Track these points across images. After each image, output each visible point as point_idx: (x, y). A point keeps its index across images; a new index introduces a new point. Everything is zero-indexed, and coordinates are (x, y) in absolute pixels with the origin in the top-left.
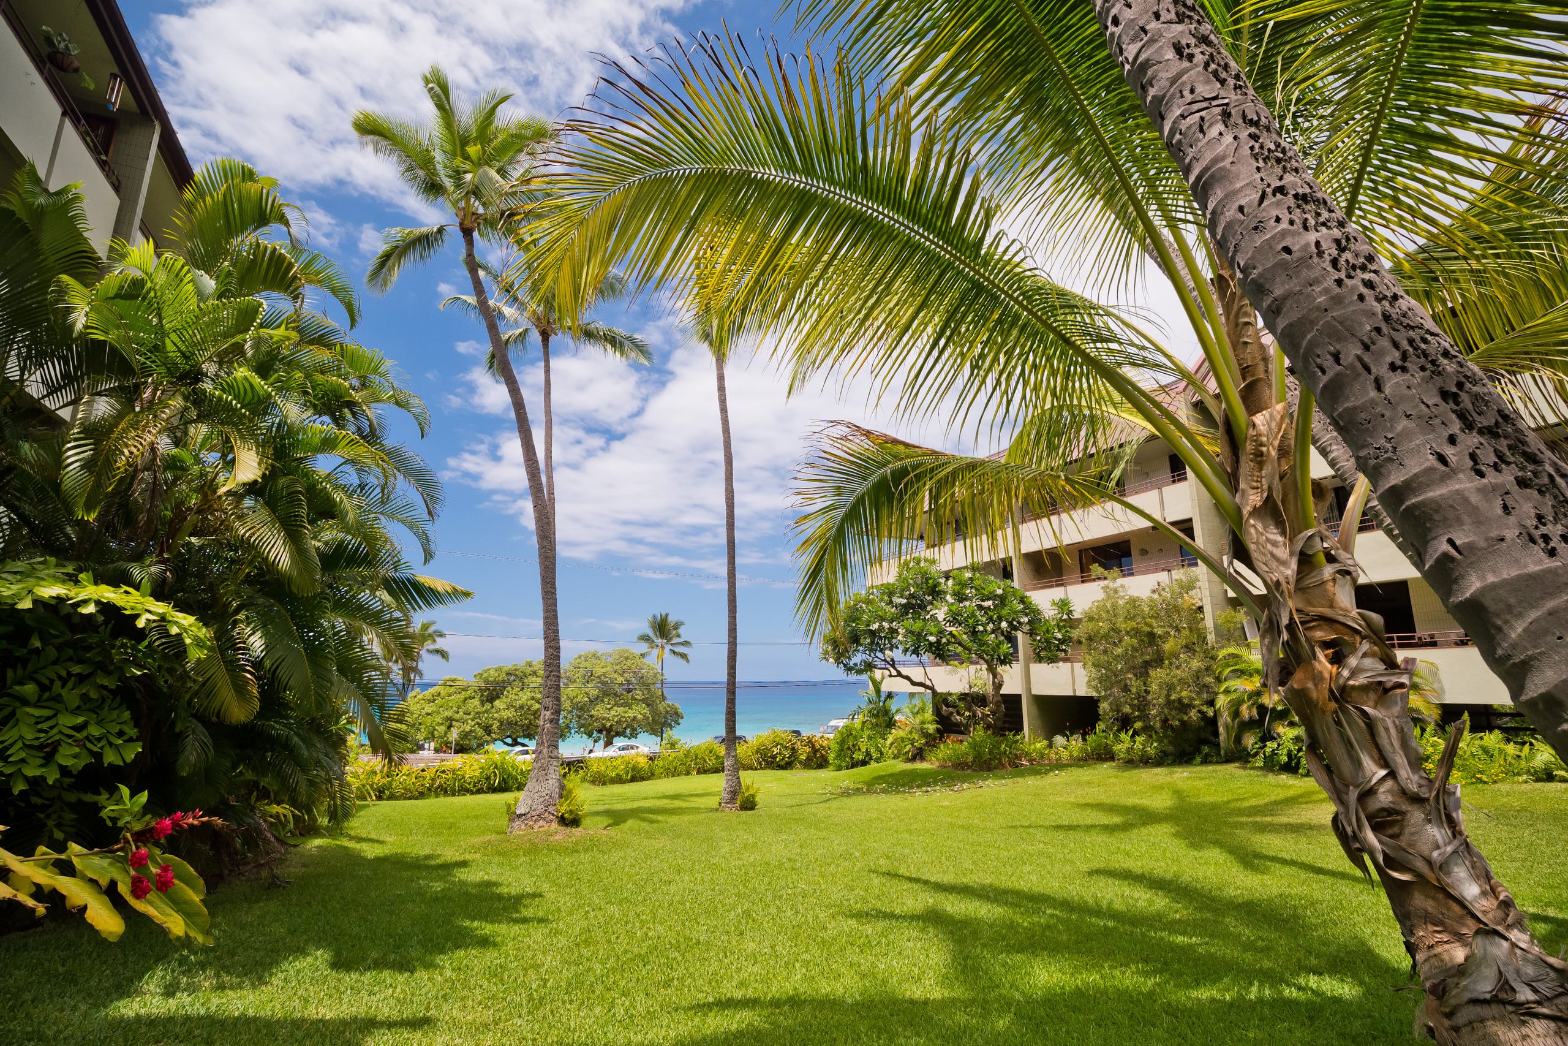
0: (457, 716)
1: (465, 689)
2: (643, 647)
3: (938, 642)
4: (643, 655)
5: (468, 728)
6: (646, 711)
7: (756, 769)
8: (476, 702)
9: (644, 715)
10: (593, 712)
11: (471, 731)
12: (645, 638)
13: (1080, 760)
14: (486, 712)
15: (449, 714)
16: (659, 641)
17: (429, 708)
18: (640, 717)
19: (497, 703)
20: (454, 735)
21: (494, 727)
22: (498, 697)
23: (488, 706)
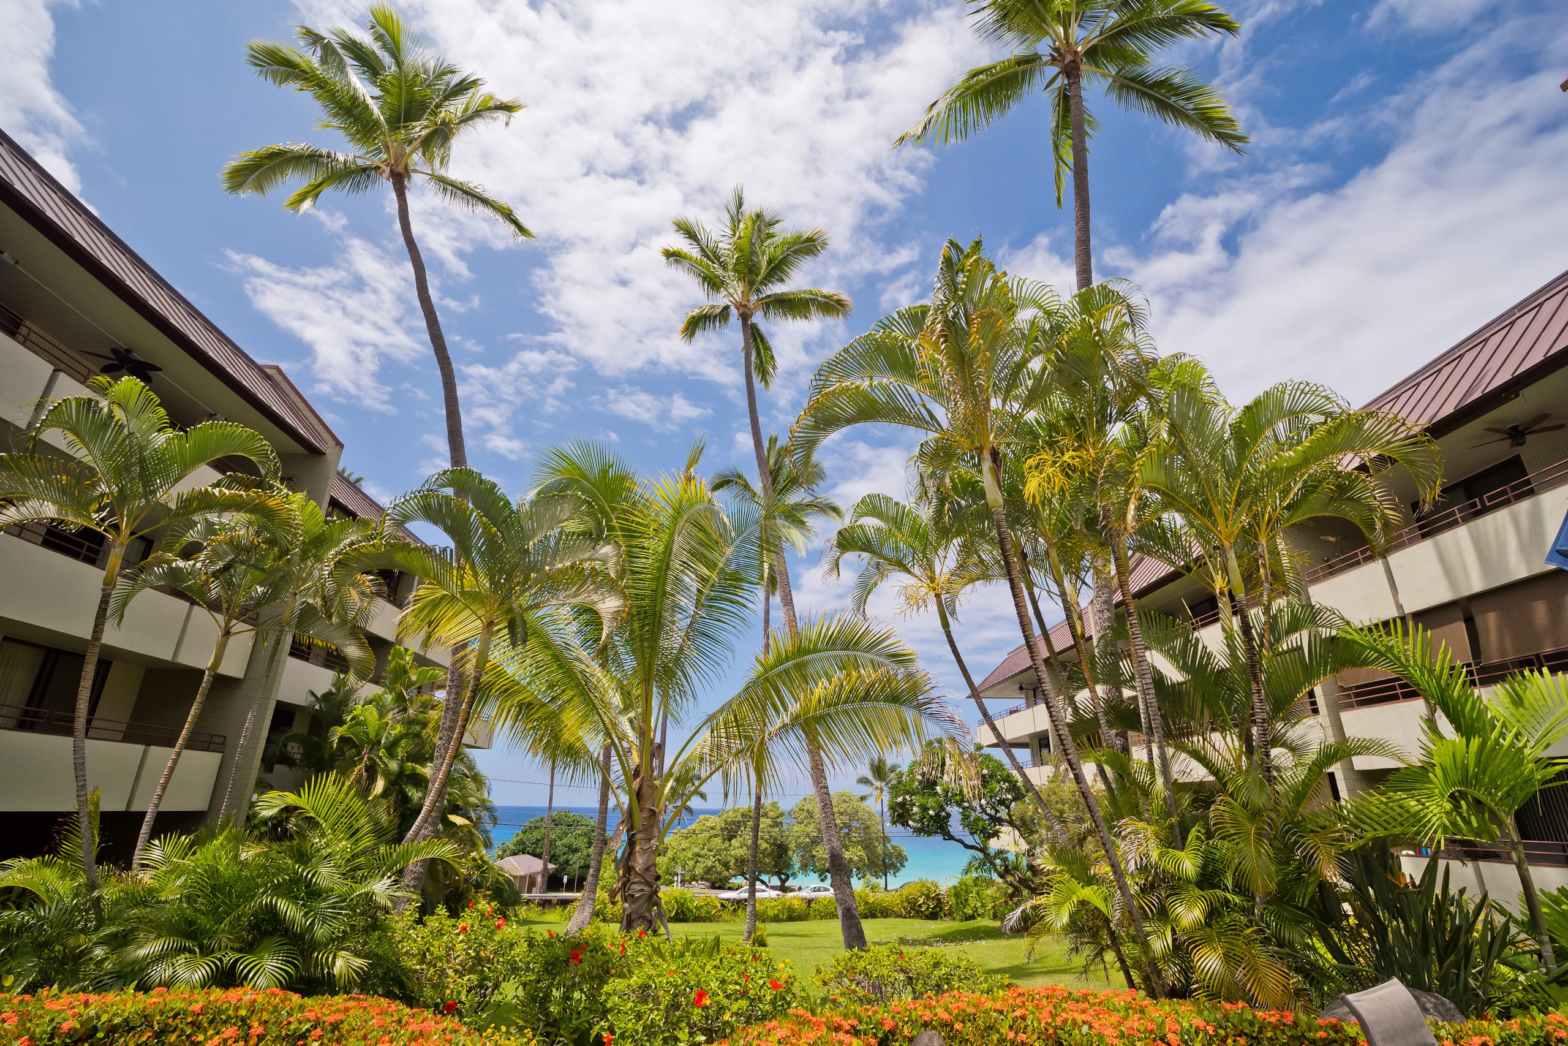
0: (702, 853)
1: (713, 828)
2: (864, 790)
3: (937, 815)
4: (863, 798)
5: (710, 864)
6: (862, 853)
7: (905, 917)
8: (718, 840)
9: (860, 857)
10: (814, 853)
11: (713, 867)
12: (864, 781)
13: (1018, 931)
14: (726, 849)
15: (696, 850)
16: (878, 784)
17: (685, 844)
18: (856, 858)
19: (733, 841)
20: (699, 871)
21: (731, 863)
22: (735, 837)
23: (727, 844)
